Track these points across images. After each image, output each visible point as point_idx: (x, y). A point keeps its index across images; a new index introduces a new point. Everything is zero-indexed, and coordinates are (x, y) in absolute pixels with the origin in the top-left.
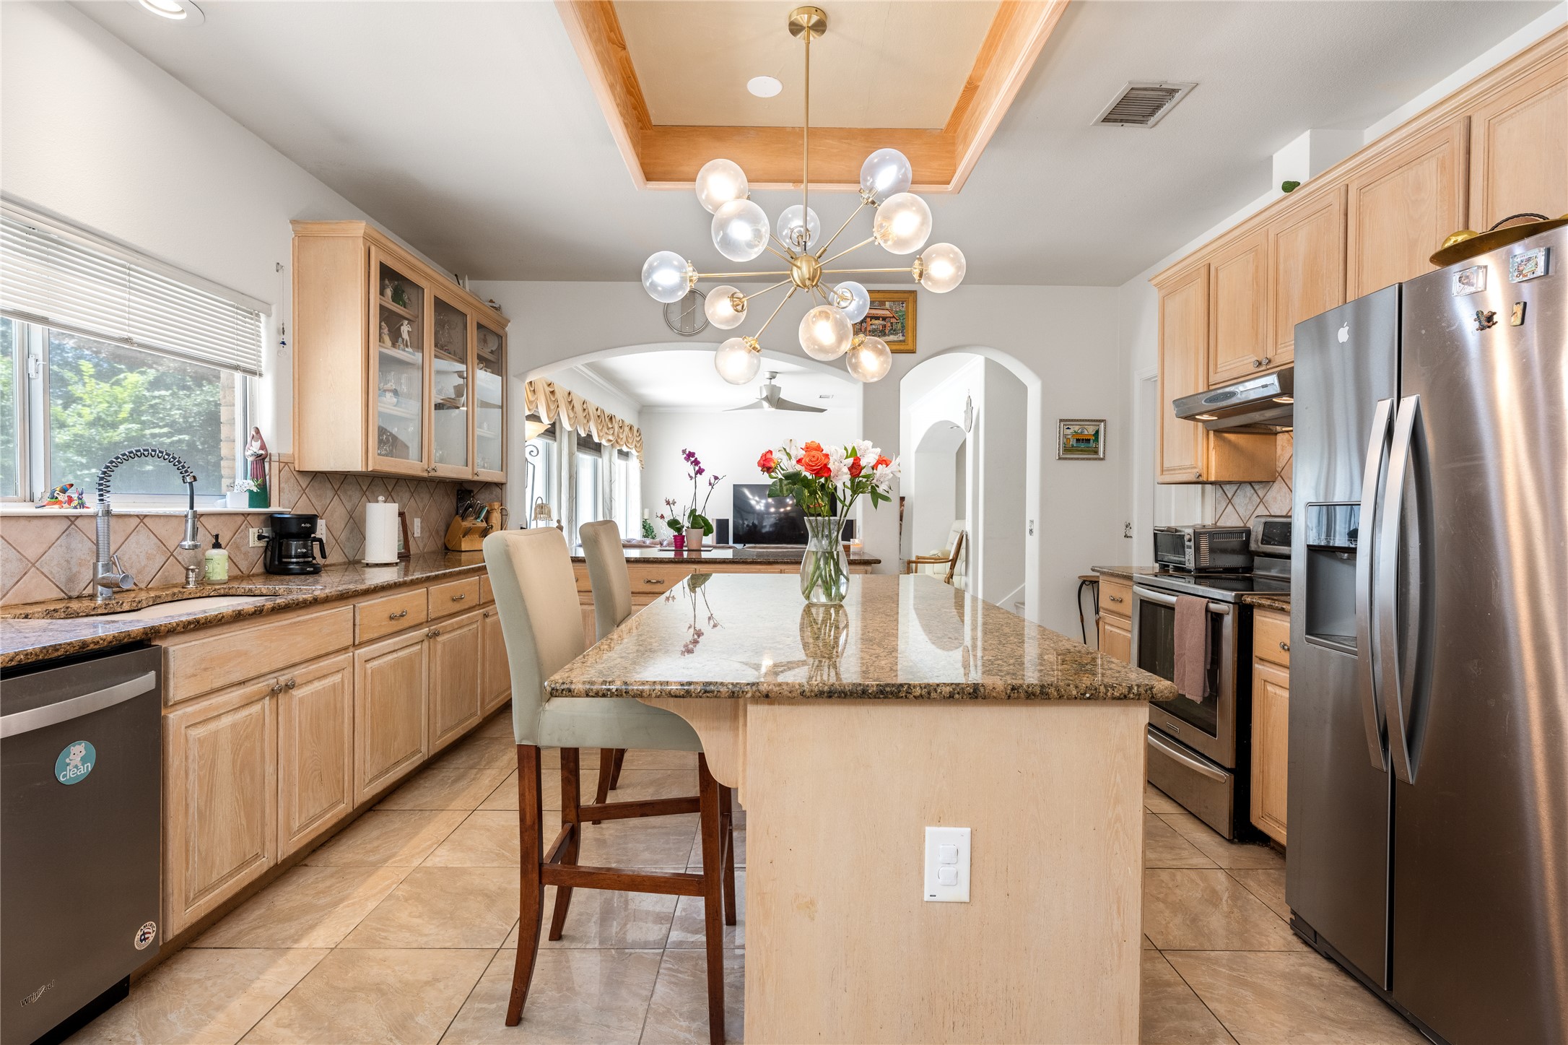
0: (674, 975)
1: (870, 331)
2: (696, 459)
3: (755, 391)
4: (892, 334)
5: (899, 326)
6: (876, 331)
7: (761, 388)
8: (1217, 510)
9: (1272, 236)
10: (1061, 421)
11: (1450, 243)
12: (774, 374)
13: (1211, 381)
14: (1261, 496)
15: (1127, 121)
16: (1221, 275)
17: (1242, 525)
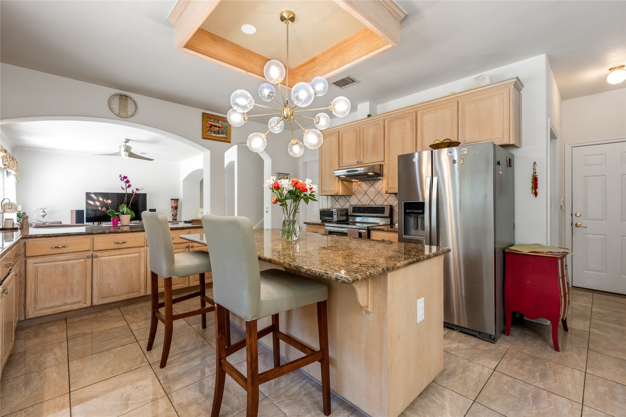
0: (283, 403)
1: (213, 131)
2: (128, 180)
3: (117, 146)
4: (222, 134)
5: (225, 131)
6: (216, 132)
7: (120, 146)
8: (333, 203)
9: (361, 128)
10: (278, 173)
11: (435, 143)
12: (128, 140)
13: (340, 165)
14: (348, 199)
15: (338, 85)
16: (344, 135)
17: (341, 208)
